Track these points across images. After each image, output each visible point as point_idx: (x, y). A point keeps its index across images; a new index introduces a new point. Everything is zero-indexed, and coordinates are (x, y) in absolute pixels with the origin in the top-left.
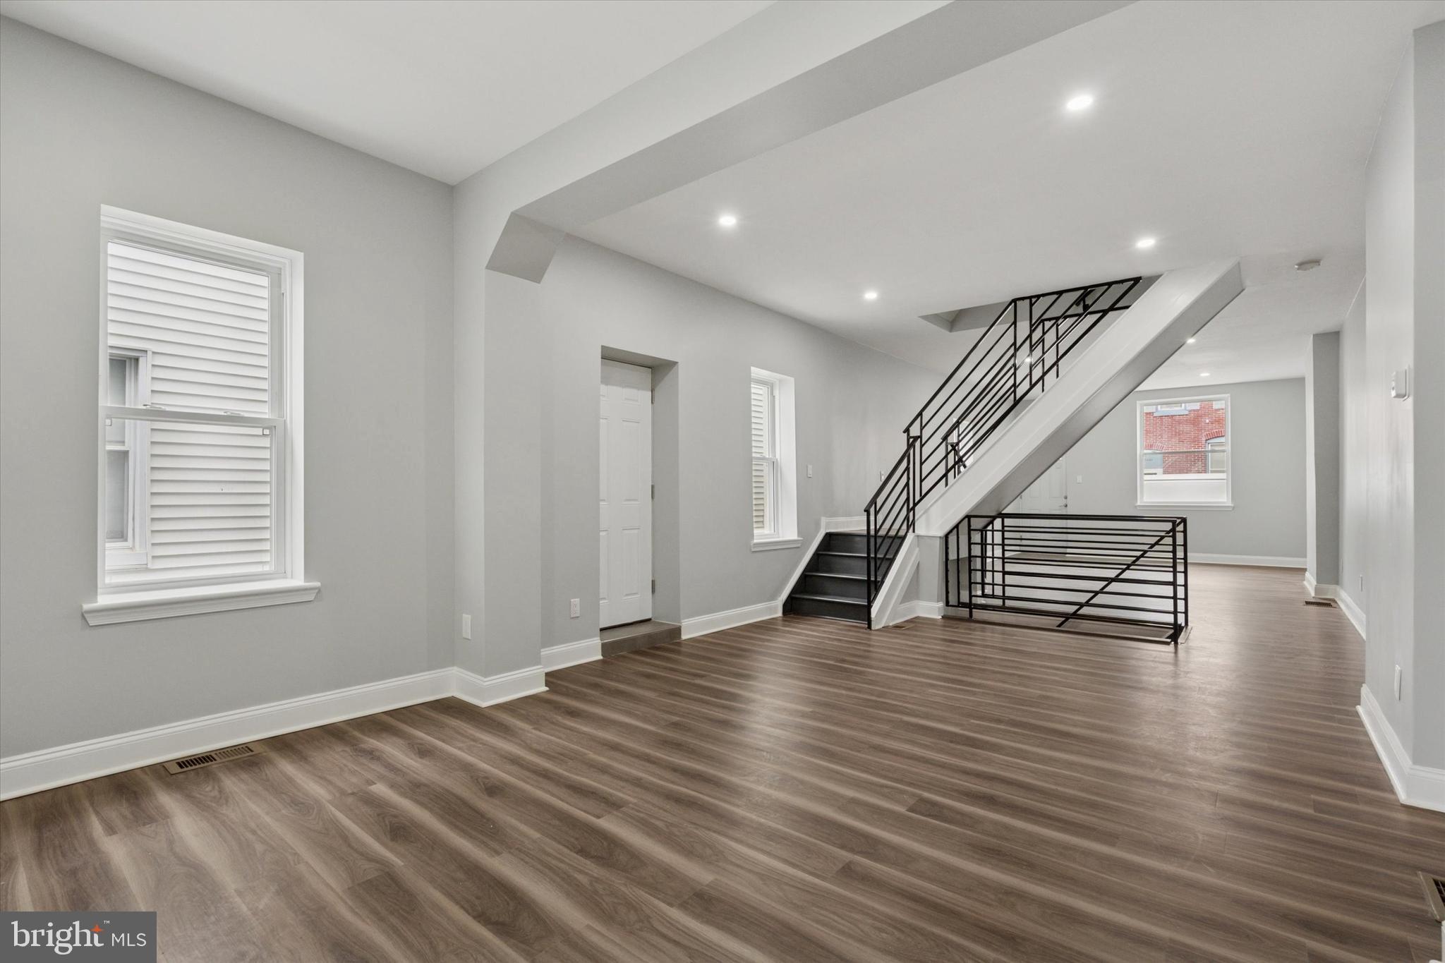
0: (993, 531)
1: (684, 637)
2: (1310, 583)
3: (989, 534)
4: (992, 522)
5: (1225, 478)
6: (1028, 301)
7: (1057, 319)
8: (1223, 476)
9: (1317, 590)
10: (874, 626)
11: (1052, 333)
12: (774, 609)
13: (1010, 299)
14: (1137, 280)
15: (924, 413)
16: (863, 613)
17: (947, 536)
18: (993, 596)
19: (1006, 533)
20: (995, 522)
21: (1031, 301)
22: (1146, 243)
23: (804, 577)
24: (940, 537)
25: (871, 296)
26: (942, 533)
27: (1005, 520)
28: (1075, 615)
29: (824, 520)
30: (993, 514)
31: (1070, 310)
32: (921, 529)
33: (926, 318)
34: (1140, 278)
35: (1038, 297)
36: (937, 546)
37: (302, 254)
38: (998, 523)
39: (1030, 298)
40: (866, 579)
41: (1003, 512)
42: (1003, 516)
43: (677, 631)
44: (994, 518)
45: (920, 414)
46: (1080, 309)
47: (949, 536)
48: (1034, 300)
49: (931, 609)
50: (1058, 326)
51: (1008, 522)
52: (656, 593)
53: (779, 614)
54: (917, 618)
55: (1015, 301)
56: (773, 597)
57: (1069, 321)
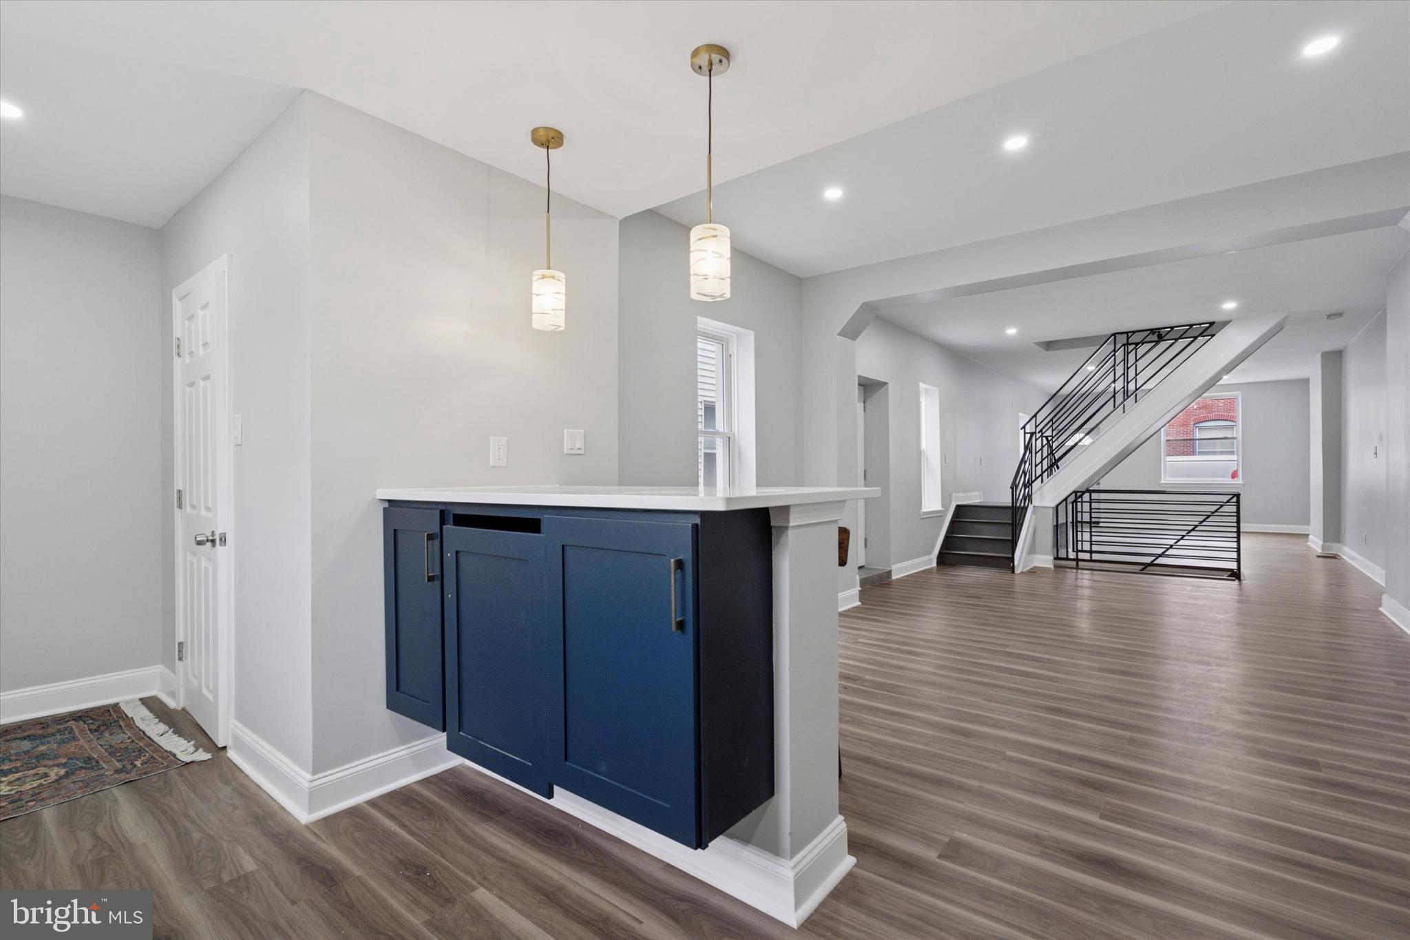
0: (1082, 502)
1: (894, 577)
2: (1316, 543)
3: (1079, 504)
4: (1081, 496)
5: (1236, 459)
6: (1126, 335)
7: (1137, 344)
8: (1234, 457)
9: (1323, 548)
10: (1018, 571)
11: (1133, 354)
12: (930, 561)
13: (1111, 333)
14: (1212, 324)
15: (1038, 415)
16: (1007, 563)
17: (1057, 506)
18: (1067, 559)
19: (1093, 504)
20: (1084, 496)
21: (1128, 335)
22: (1230, 305)
23: (947, 538)
24: (1053, 507)
25: (1011, 331)
26: (1054, 504)
27: (1092, 494)
28: (1151, 564)
29: (954, 495)
30: (1084, 490)
31: (1147, 338)
32: (1036, 501)
33: (1036, 343)
34: (1214, 323)
35: (1134, 332)
36: (1051, 513)
37: (753, 332)
38: (1086, 497)
39: (1127, 333)
40: (1011, 538)
41: (1090, 489)
42: (1091, 492)
43: (889, 573)
44: (1083, 493)
45: (1035, 416)
46: (1155, 338)
47: (1059, 507)
48: (1130, 334)
49: (1045, 560)
50: (1136, 350)
51: (1095, 496)
52: (867, 548)
53: (934, 564)
54: (1035, 567)
55: (1114, 335)
56: (930, 553)
57: (1147, 347)
